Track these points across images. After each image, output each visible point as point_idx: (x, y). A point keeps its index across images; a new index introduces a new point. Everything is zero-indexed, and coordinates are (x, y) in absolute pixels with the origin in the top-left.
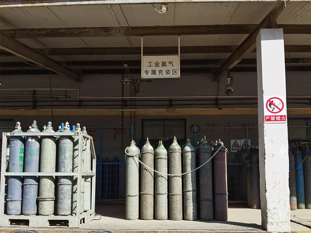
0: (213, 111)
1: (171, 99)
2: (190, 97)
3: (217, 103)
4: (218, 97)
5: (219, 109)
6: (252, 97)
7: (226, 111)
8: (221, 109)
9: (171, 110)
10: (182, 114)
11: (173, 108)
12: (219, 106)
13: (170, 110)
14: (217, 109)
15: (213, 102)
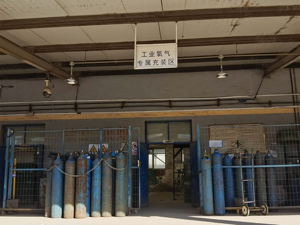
0: (72, 115)
1: (30, 104)
2: (50, 102)
3: (76, 108)
4: (77, 101)
5: (78, 114)
6: (111, 100)
7: (85, 115)
8: (80, 113)
9: (30, 115)
10: (42, 119)
11: (31, 113)
12: (79, 111)
13: (28, 115)
14: (76, 113)
15: (73, 106)
